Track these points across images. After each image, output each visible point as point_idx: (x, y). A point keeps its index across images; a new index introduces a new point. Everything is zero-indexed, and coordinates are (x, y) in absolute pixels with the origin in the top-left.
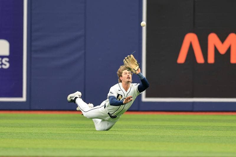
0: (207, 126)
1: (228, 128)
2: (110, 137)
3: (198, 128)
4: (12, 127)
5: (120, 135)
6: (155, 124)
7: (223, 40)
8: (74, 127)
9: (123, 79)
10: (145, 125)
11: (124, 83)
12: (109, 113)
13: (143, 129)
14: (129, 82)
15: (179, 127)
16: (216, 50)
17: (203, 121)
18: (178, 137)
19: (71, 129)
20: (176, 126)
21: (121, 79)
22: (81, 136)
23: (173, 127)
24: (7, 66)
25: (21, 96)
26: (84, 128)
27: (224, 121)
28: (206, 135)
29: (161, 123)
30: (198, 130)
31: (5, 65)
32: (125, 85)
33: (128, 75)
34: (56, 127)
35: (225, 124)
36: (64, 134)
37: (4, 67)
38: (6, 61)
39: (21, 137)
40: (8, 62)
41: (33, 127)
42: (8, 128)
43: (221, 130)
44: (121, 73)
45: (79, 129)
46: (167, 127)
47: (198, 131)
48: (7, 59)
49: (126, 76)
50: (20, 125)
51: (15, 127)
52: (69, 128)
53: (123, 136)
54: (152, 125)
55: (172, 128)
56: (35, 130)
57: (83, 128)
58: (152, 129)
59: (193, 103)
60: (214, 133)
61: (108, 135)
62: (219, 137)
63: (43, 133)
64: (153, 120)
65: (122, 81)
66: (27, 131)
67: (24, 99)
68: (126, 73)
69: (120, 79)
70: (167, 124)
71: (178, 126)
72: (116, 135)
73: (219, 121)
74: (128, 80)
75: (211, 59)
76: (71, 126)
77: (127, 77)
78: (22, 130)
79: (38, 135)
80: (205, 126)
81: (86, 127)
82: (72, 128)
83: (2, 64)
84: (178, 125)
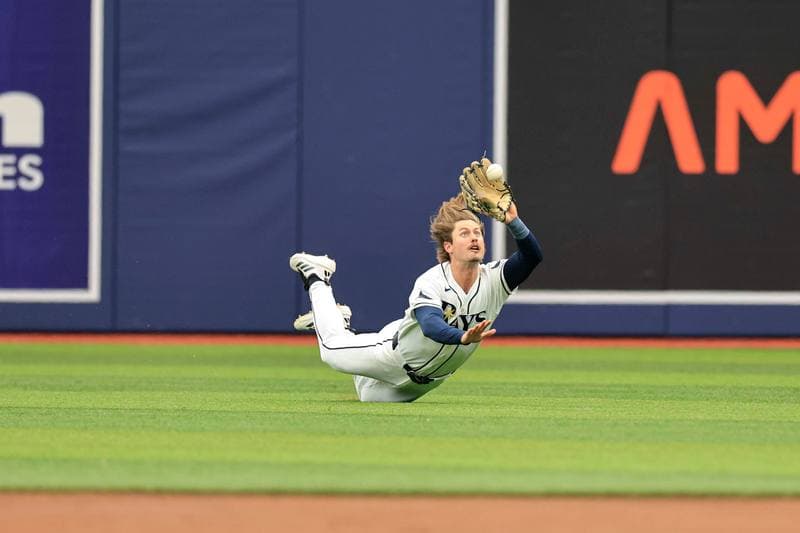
0: (715, 388)
1: (783, 393)
2: (386, 421)
3: (683, 393)
4: (52, 389)
5: (420, 416)
6: (537, 381)
7: (766, 93)
8: (263, 388)
9: (456, 250)
10: (504, 384)
11: (458, 263)
12: (407, 367)
13: (499, 395)
14: (475, 261)
15: (618, 389)
16: (745, 130)
17: (700, 368)
18: (616, 424)
19: (252, 395)
20: (608, 386)
21: (449, 251)
22: (286, 419)
23: (599, 388)
24: (36, 181)
25: (82, 283)
26: (298, 393)
27: (772, 370)
28: (709, 418)
29: (558, 377)
30: (683, 399)
31: (29, 179)
32: (462, 270)
33: (474, 236)
34: (201, 390)
35: (775, 381)
36: (231, 414)
37: (24, 184)
38: (31, 165)
39: (82, 425)
40: (40, 168)
41: (122, 389)
42: (37, 392)
43: (761, 401)
44: (449, 230)
45: (278, 394)
46: (577, 391)
47: (684, 402)
48: (36, 160)
49: (466, 241)
50: (79, 382)
51: (61, 389)
52: (245, 391)
53: (428, 420)
54: (526, 384)
55: (594, 391)
56: (130, 400)
57: (293, 391)
58: (526, 395)
59: (667, 309)
60: (736, 411)
61: (378, 415)
62: (753, 425)
63: (159, 410)
64: (531, 366)
65: (452, 257)
66: (102, 403)
67: (92, 294)
68: (467, 232)
69: (444, 251)
70: (579, 378)
71: (615, 386)
72: (407, 416)
73: (756, 369)
74: (471, 255)
75: (728, 160)
76: (253, 385)
77: (470, 244)
78: (86, 400)
79: (140, 416)
80: (708, 387)
81: (305, 389)
82: (256, 391)
83: (18, 175)
84: (616, 382)
